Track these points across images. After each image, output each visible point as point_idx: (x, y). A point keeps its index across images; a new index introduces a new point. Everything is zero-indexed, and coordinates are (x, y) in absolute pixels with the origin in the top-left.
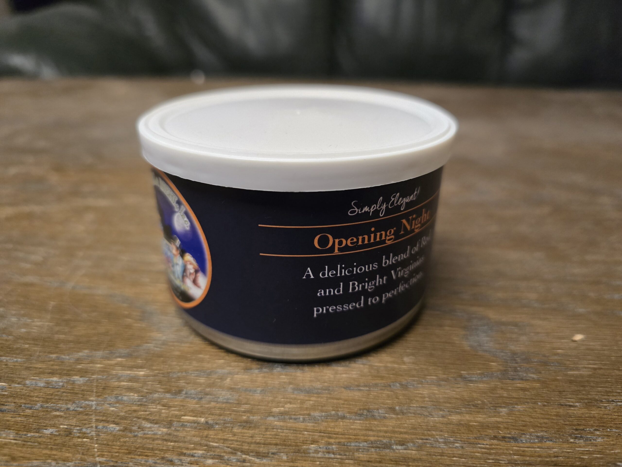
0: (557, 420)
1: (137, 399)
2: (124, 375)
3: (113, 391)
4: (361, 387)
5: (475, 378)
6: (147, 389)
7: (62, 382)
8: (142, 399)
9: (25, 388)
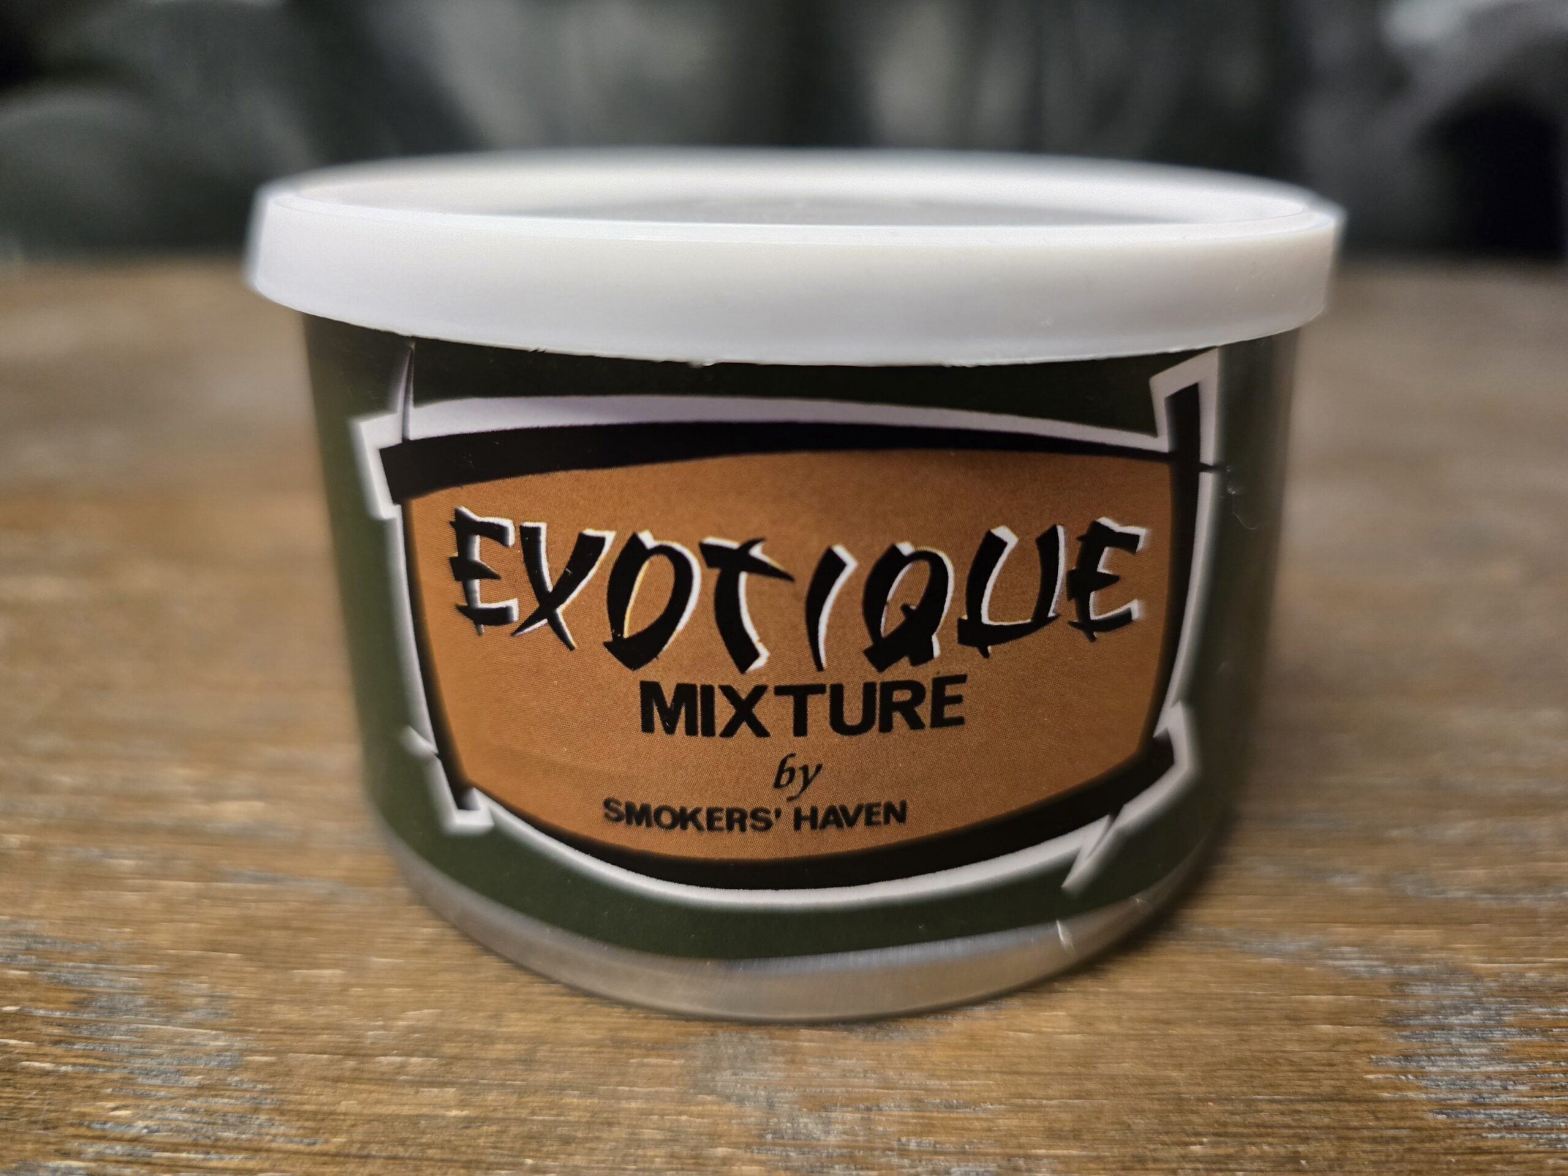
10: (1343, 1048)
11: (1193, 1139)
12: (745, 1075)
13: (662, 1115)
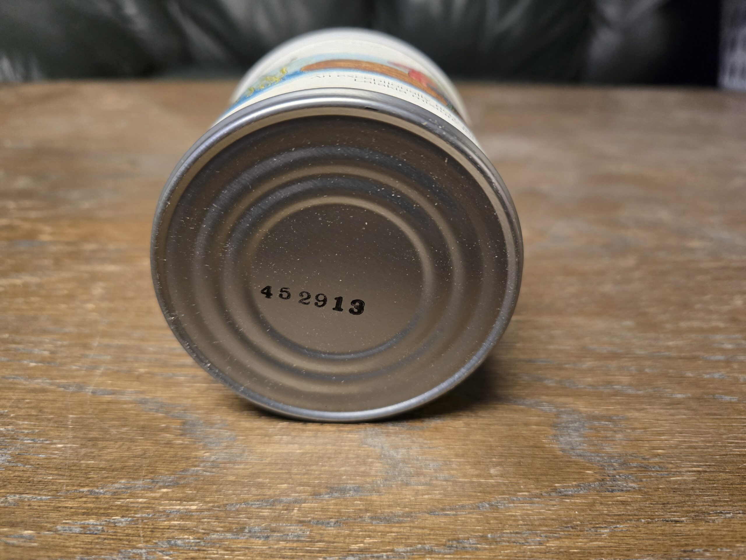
0: (663, 540)
1: (193, 542)
2: (173, 512)
3: (163, 534)
4: (447, 511)
5: (572, 491)
6: (203, 529)
7: (101, 525)
8: (199, 542)
9: (57, 536)
10: (538, 432)
11: (493, 457)
12: (375, 440)
13: (354, 451)
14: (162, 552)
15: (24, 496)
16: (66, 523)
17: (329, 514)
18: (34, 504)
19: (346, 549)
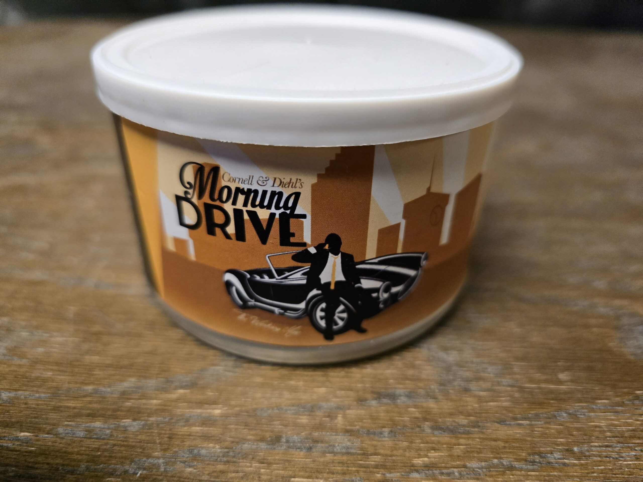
14: (184, 462)
15: (20, 393)
16: (67, 425)
17: (380, 422)
18: (32, 402)
19: (407, 463)
